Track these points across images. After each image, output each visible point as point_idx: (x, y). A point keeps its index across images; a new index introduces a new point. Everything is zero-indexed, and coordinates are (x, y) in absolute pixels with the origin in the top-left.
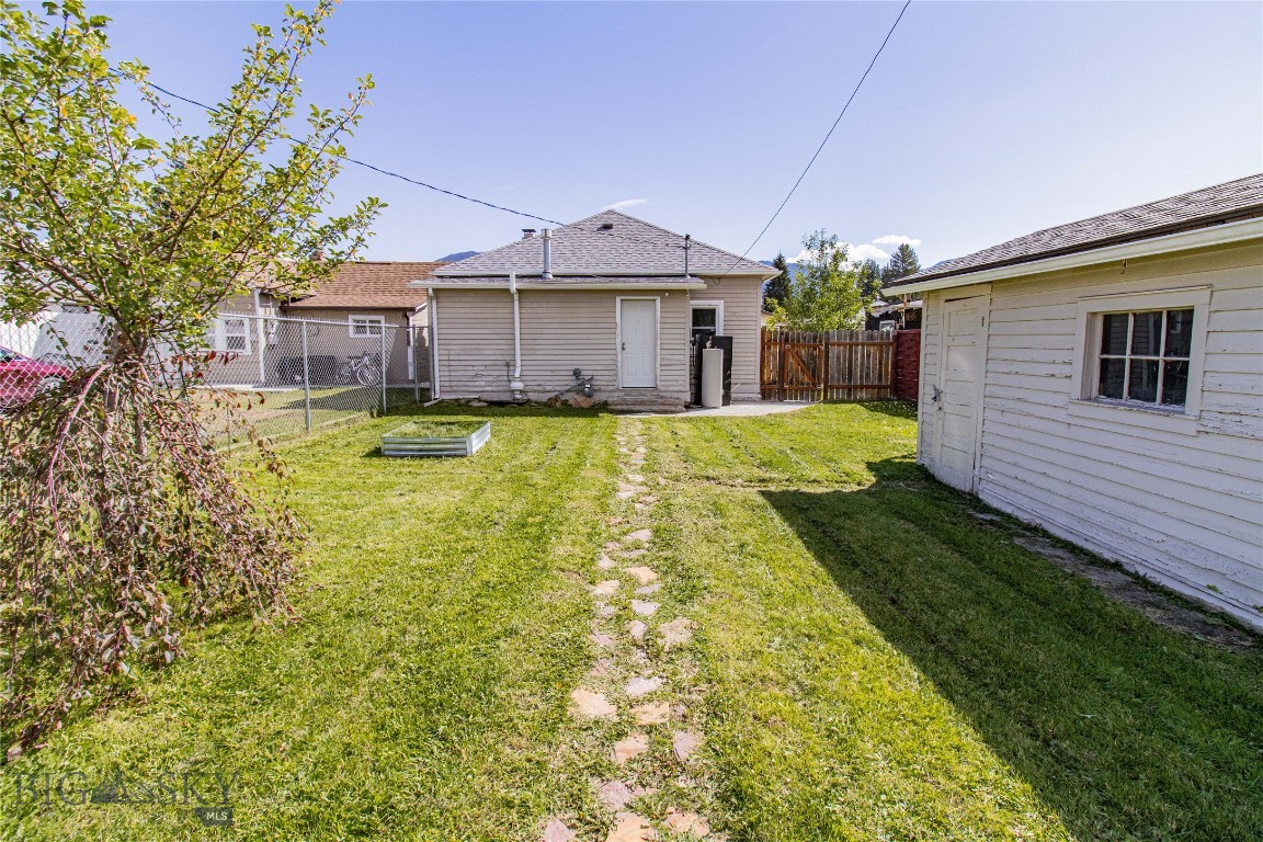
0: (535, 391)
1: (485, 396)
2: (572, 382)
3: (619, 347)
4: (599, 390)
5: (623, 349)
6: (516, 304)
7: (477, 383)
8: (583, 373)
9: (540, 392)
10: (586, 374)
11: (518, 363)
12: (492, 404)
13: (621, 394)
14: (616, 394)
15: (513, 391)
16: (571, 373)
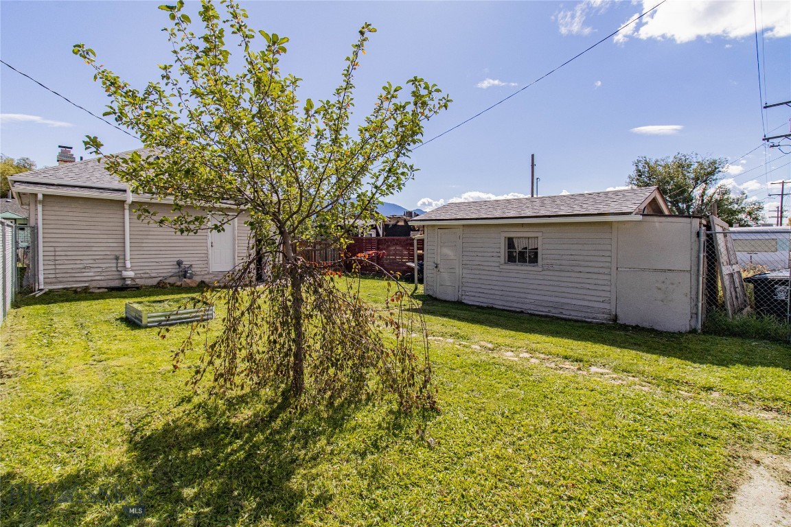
0: (142, 278)
1: (104, 284)
2: (175, 270)
3: (209, 245)
4: (196, 275)
5: (212, 246)
6: (127, 212)
7: (85, 274)
8: (184, 263)
9: (146, 278)
10: (186, 263)
11: (128, 257)
12: (111, 289)
13: (212, 276)
14: (208, 276)
15: (124, 279)
16: (175, 263)
